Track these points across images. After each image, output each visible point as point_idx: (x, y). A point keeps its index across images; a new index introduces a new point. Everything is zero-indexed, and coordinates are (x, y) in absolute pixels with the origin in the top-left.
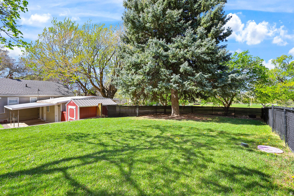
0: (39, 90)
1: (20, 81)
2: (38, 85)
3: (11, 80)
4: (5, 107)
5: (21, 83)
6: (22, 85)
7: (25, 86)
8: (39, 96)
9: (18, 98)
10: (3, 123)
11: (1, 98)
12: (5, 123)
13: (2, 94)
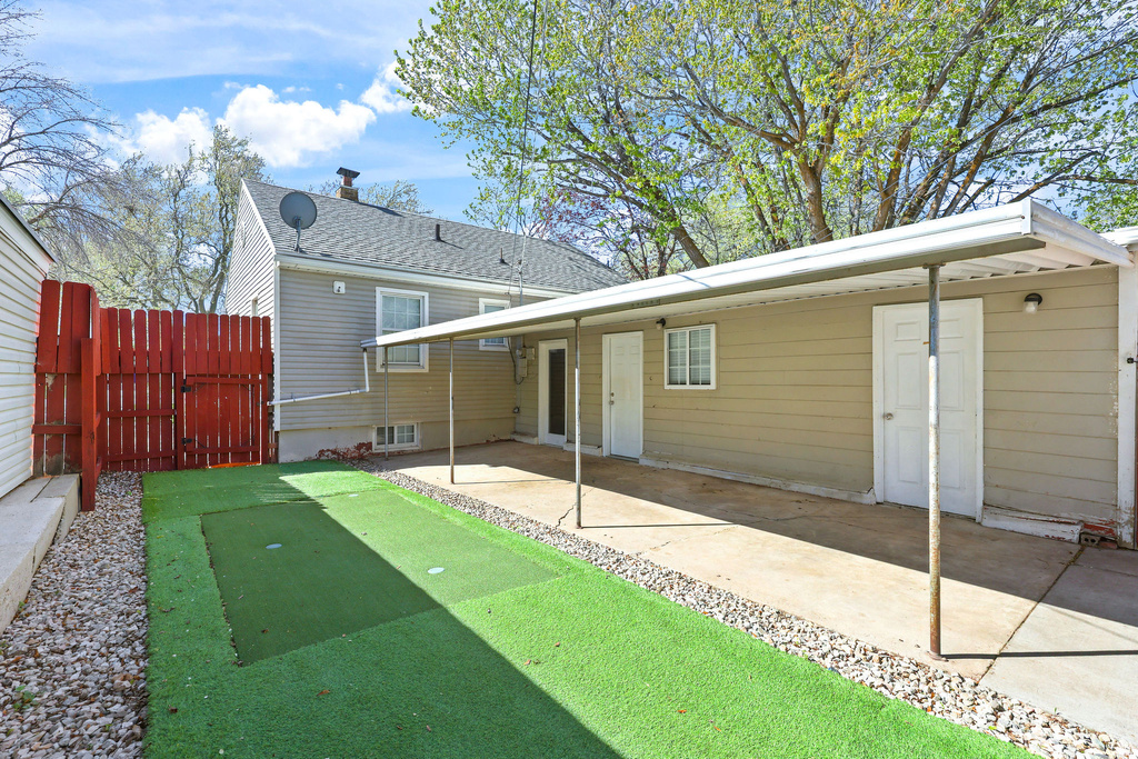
0: (503, 262)
1: (395, 214)
3: (354, 204)
5: (407, 224)
6: (415, 230)
7: (433, 237)
9: (426, 295)
10: (353, 458)
11: (343, 291)
12: (361, 458)
13: (351, 259)
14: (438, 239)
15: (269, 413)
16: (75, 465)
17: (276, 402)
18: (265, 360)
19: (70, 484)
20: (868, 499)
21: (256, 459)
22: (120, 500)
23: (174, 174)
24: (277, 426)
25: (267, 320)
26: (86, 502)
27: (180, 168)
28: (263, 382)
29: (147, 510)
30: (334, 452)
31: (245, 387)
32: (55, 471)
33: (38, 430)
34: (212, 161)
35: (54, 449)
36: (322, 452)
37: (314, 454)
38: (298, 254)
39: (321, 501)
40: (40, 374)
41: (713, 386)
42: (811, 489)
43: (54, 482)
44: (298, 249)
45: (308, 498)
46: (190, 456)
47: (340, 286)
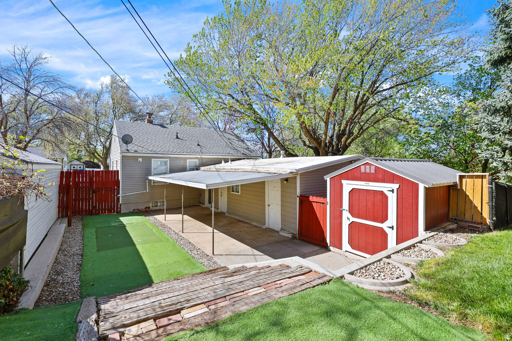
0: (198, 145)
1: (165, 127)
2: (194, 135)
3: (151, 125)
4: (150, 178)
5: (168, 132)
6: (170, 134)
7: (175, 137)
8: (203, 156)
9: (168, 160)
10: (144, 212)
11: (141, 161)
12: (147, 211)
13: (144, 152)
14: (177, 138)
15: (118, 199)
16: (67, 216)
17: (120, 195)
18: (117, 183)
19: (66, 220)
20: (264, 227)
21: (114, 212)
22: (77, 224)
23: (95, 94)
24: (120, 203)
25: (118, 171)
26: (69, 225)
27: (98, 93)
28: (117, 189)
29: (84, 226)
30: (138, 210)
31: (111, 191)
32: (62, 217)
33: (59, 207)
34: (110, 88)
35: (62, 211)
36: (134, 210)
37: (132, 210)
38: (127, 152)
39: (126, 225)
40: (59, 193)
41: (240, 194)
42: (255, 224)
43: (63, 220)
44: (127, 150)
45: (123, 224)
46: (96, 211)
47: (140, 160)
